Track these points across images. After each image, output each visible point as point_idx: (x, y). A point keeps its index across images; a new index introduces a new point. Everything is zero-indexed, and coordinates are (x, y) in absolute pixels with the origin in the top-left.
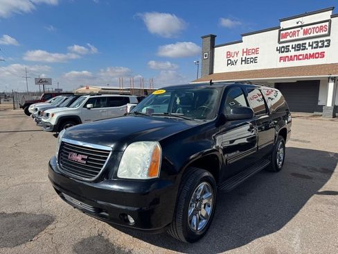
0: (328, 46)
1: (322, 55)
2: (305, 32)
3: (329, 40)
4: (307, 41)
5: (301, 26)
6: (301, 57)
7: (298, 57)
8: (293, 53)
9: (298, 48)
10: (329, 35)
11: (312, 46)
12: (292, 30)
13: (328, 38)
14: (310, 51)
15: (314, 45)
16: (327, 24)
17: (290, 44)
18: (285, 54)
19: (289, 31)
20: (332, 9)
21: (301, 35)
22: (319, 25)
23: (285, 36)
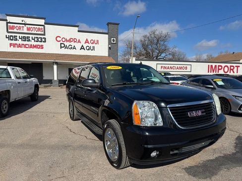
0: (45, 42)
1: (42, 47)
2: (28, 29)
3: (45, 38)
4: (31, 36)
5: (25, 24)
6: (27, 46)
7: (25, 46)
8: (20, 42)
9: (24, 39)
10: (44, 35)
11: (34, 39)
12: (18, 25)
13: (44, 37)
14: (33, 43)
15: (36, 39)
16: (43, 27)
17: (18, 35)
18: (14, 42)
19: (16, 25)
20: (44, 19)
21: (25, 31)
22: (38, 27)
23: (13, 28)
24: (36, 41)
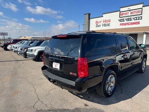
0: (141, 19)
1: (139, 23)
2: (131, 13)
3: (142, 17)
4: (132, 17)
5: (130, 10)
6: (129, 24)
7: (128, 24)
8: (126, 22)
9: (128, 20)
10: (141, 14)
11: (134, 19)
12: (126, 12)
14: (133, 21)
15: (135, 19)
16: (141, 10)
17: (125, 18)
18: (122, 22)
19: (124, 12)
20: (143, 3)
21: (129, 14)
22: (137, 10)
23: (122, 14)
24: (135, 20)
